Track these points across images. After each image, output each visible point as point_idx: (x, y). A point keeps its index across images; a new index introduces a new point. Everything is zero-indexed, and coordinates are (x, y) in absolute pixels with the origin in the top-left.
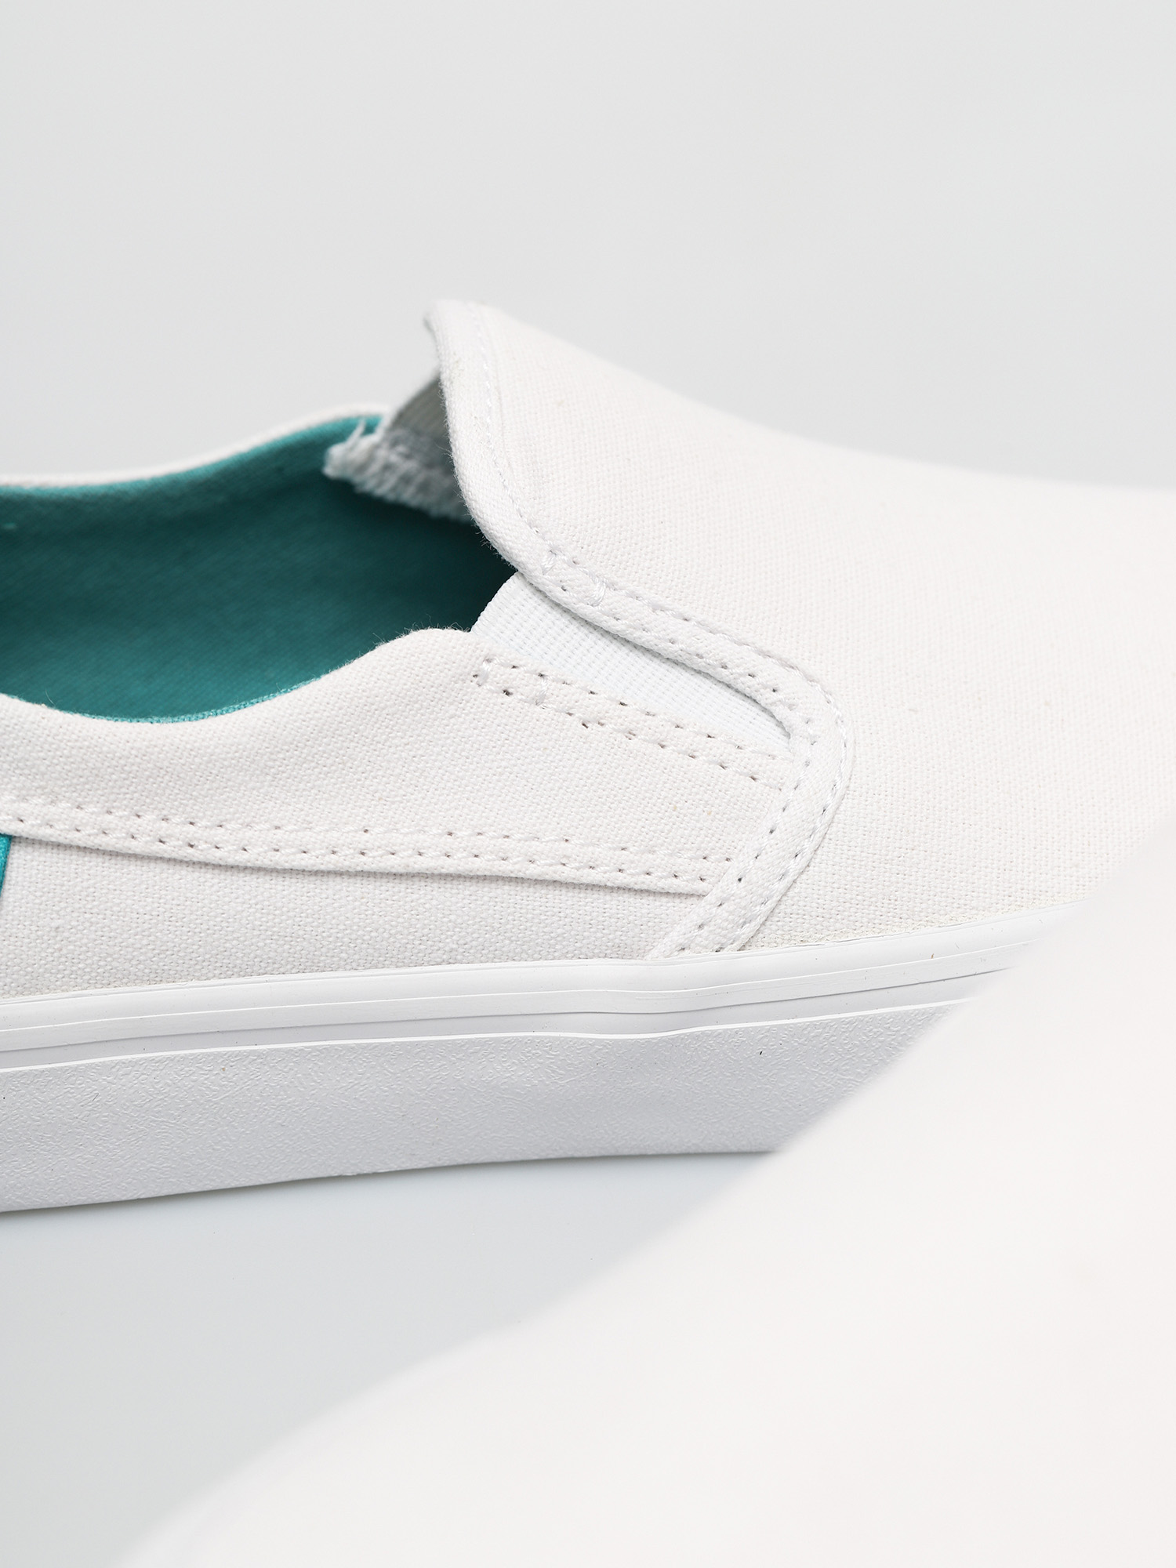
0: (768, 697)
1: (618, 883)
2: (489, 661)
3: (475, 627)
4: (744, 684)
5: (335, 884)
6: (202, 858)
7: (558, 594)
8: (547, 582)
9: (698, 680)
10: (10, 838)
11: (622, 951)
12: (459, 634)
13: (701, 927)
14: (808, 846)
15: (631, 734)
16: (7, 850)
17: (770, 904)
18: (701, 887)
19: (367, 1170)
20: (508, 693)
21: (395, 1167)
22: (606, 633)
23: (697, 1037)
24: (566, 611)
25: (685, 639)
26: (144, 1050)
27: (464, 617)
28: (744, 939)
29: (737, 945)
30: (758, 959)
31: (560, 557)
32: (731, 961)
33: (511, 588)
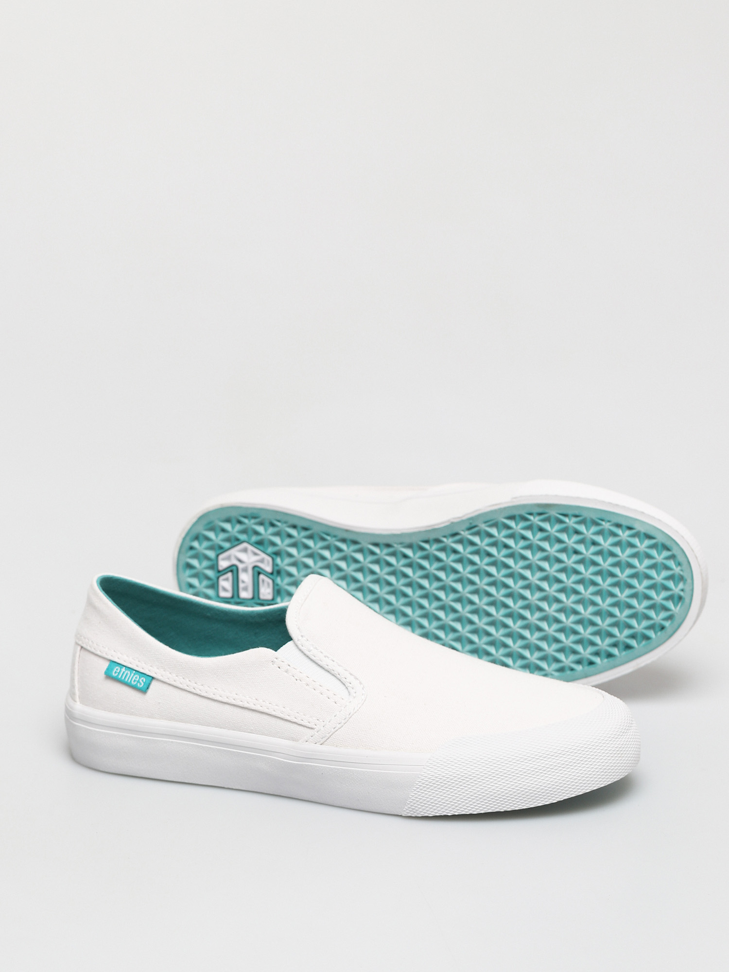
0: (347, 684)
1: (294, 721)
2: (276, 659)
3: (278, 651)
4: (343, 680)
5: (227, 707)
6: (196, 692)
7: (300, 646)
8: (299, 643)
9: (332, 677)
10: (153, 678)
11: (293, 740)
12: (274, 652)
13: (312, 736)
14: (343, 722)
15: (307, 685)
16: (152, 680)
17: (330, 734)
18: (315, 726)
19: (230, 787)
20: (279, 668)
21: (237, 788)
22: (312, 660)
23: (306, 765)
24: (303, 652)
25: (331, 666)
26: (176, 740)
27: (276, 648)
28: (322, 742)
29: (320, 743)
30: (324, 748)
31: (304, 638)
32: (318, 747)
33: (290, 643)
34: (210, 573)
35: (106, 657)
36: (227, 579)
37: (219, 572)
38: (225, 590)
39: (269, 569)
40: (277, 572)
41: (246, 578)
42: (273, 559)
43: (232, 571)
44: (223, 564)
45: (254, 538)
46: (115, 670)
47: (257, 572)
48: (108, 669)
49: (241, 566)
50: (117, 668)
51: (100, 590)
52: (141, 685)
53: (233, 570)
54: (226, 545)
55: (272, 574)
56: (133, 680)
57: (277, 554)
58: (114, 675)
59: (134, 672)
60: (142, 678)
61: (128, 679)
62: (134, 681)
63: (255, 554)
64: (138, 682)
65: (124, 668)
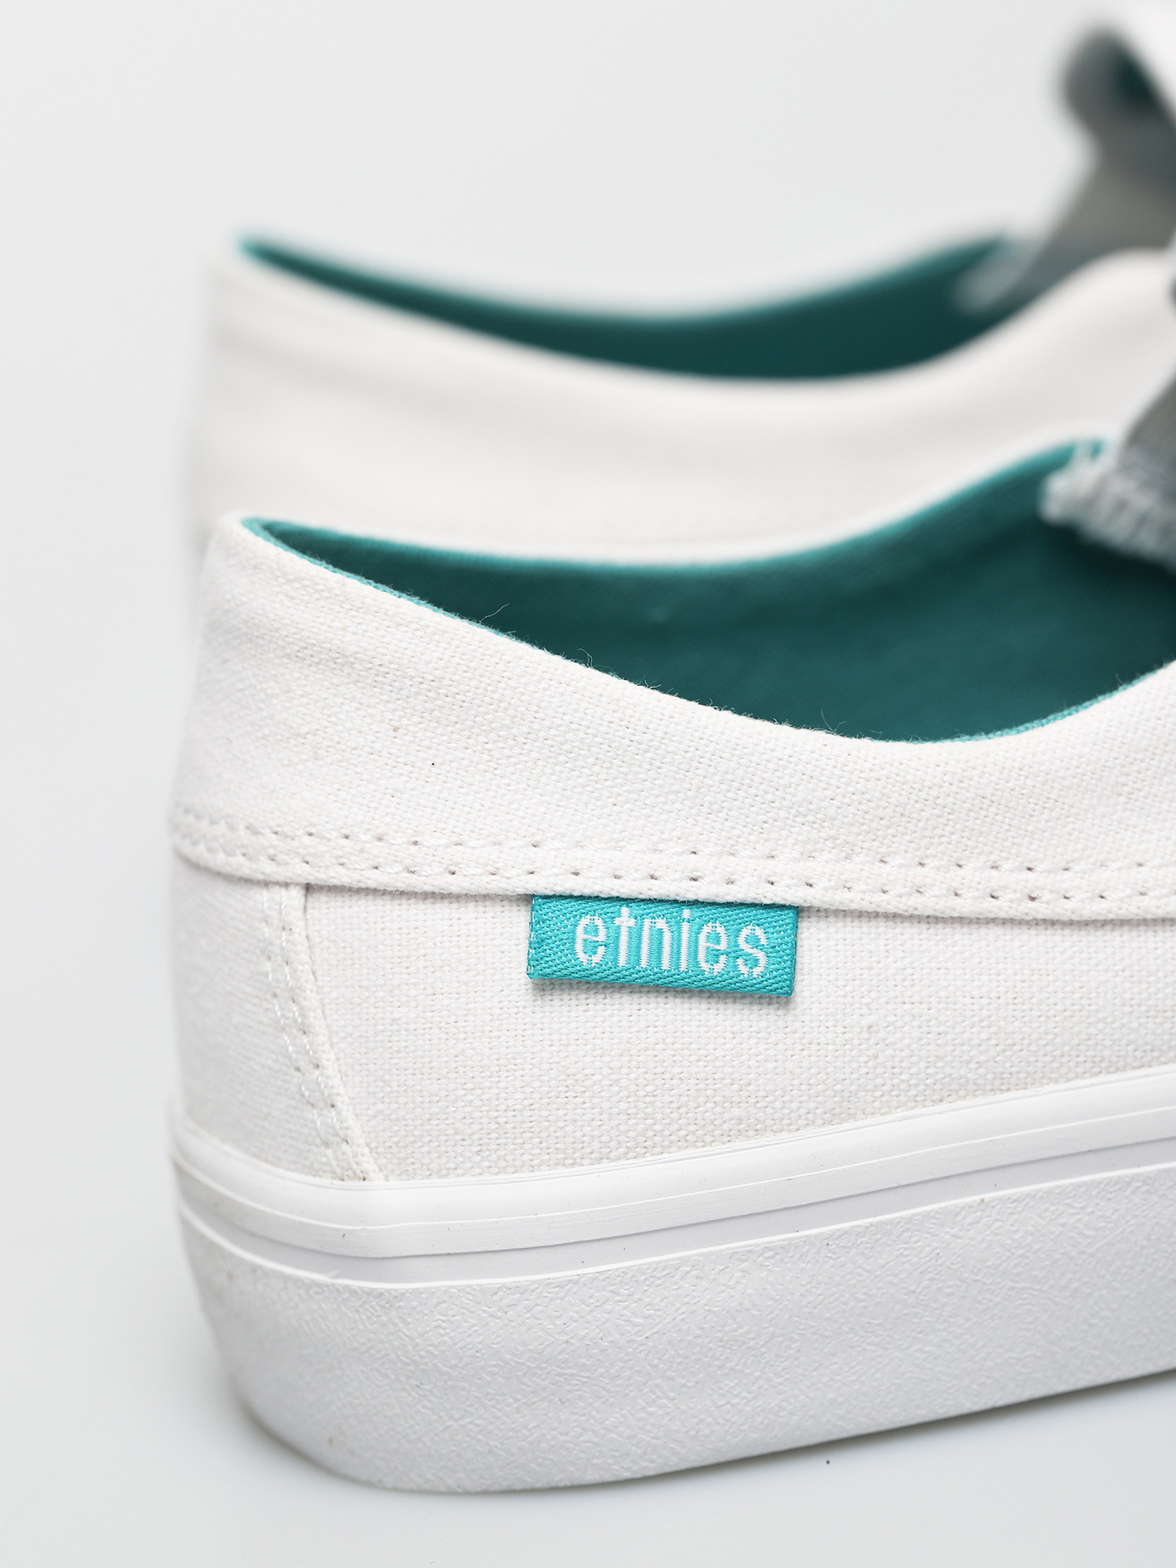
6: (1048, 914)
10: (798, 911)
16: (796, 921)
35: (495, 885)
46: (580, 934)
48: (537, 944)
50: (585, 921)
51: (286, 550)
52: (758, 968)
56: (701, 956)
58: (586, 959)
59: (686, 913)
60: (745, 932)
61: (676, 953)
62: (715, 956)
64: (735, 954)
65: (625, 910)
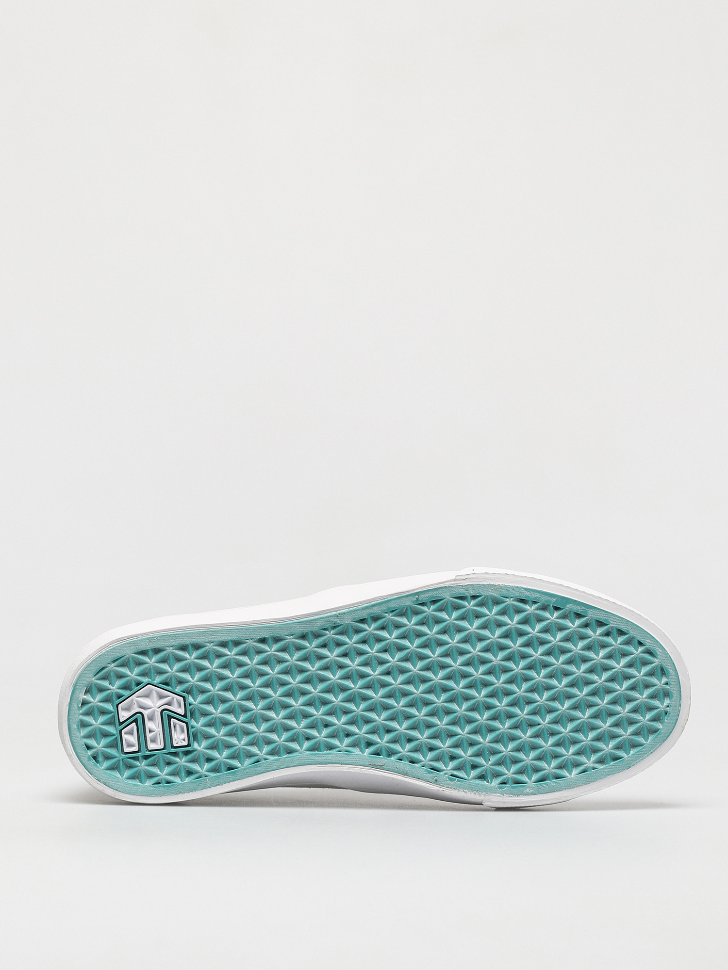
34: (111, 729)
36: (130, 733)
37: (121, 723)
38: (130, 745)
39: (181, 711)
40: (190, 713)
41: (154, 726)
42: (184, 698)
43: (136, 721)
44: (124, 715)
45: (158, 679)
47: (167, 717)
49: (146, 713)
53: (138, 720)
54: (126, 693)
55: (185, 716)
57: (189, 692)
63: (161, 697)
